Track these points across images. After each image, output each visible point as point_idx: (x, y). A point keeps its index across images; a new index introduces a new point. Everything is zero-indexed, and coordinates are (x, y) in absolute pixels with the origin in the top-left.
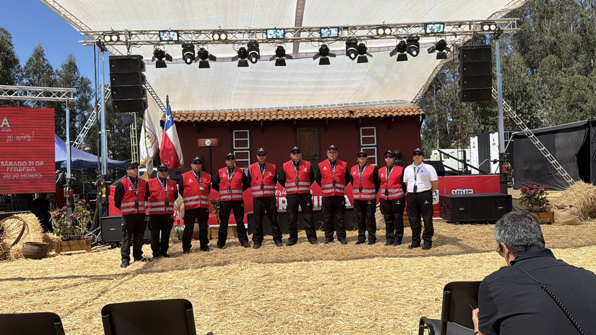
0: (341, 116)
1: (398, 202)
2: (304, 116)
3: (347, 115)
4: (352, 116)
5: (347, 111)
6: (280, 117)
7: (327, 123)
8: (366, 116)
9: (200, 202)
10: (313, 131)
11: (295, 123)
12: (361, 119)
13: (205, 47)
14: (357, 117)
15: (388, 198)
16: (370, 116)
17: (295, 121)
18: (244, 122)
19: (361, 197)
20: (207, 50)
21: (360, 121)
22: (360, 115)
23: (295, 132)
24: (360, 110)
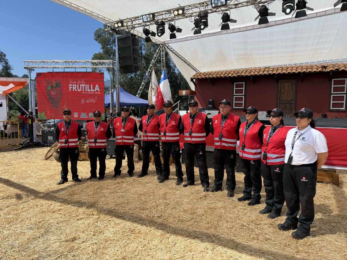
0: (314, 70)
1: (278, 169)
2: (284, 71)
3: (320, 69)
4: (324, 70)
5: (320, 67)
6: (266, 73)
7: (302, 76)
8: (337, 69)
9: (123, 140)
10: (291, 82)
11: (276, 77)
12: (332, 72)
13: (173, 23)
14: (328, 71)
15: (266, 163)
16: (340, 70)
17: (276, 75)
18: (240, 77)
19: (244, 156)
20: (174, 25)
21: (331, 74)
22: (332, 69)
23: (277, 83)
24: (333, 65)
